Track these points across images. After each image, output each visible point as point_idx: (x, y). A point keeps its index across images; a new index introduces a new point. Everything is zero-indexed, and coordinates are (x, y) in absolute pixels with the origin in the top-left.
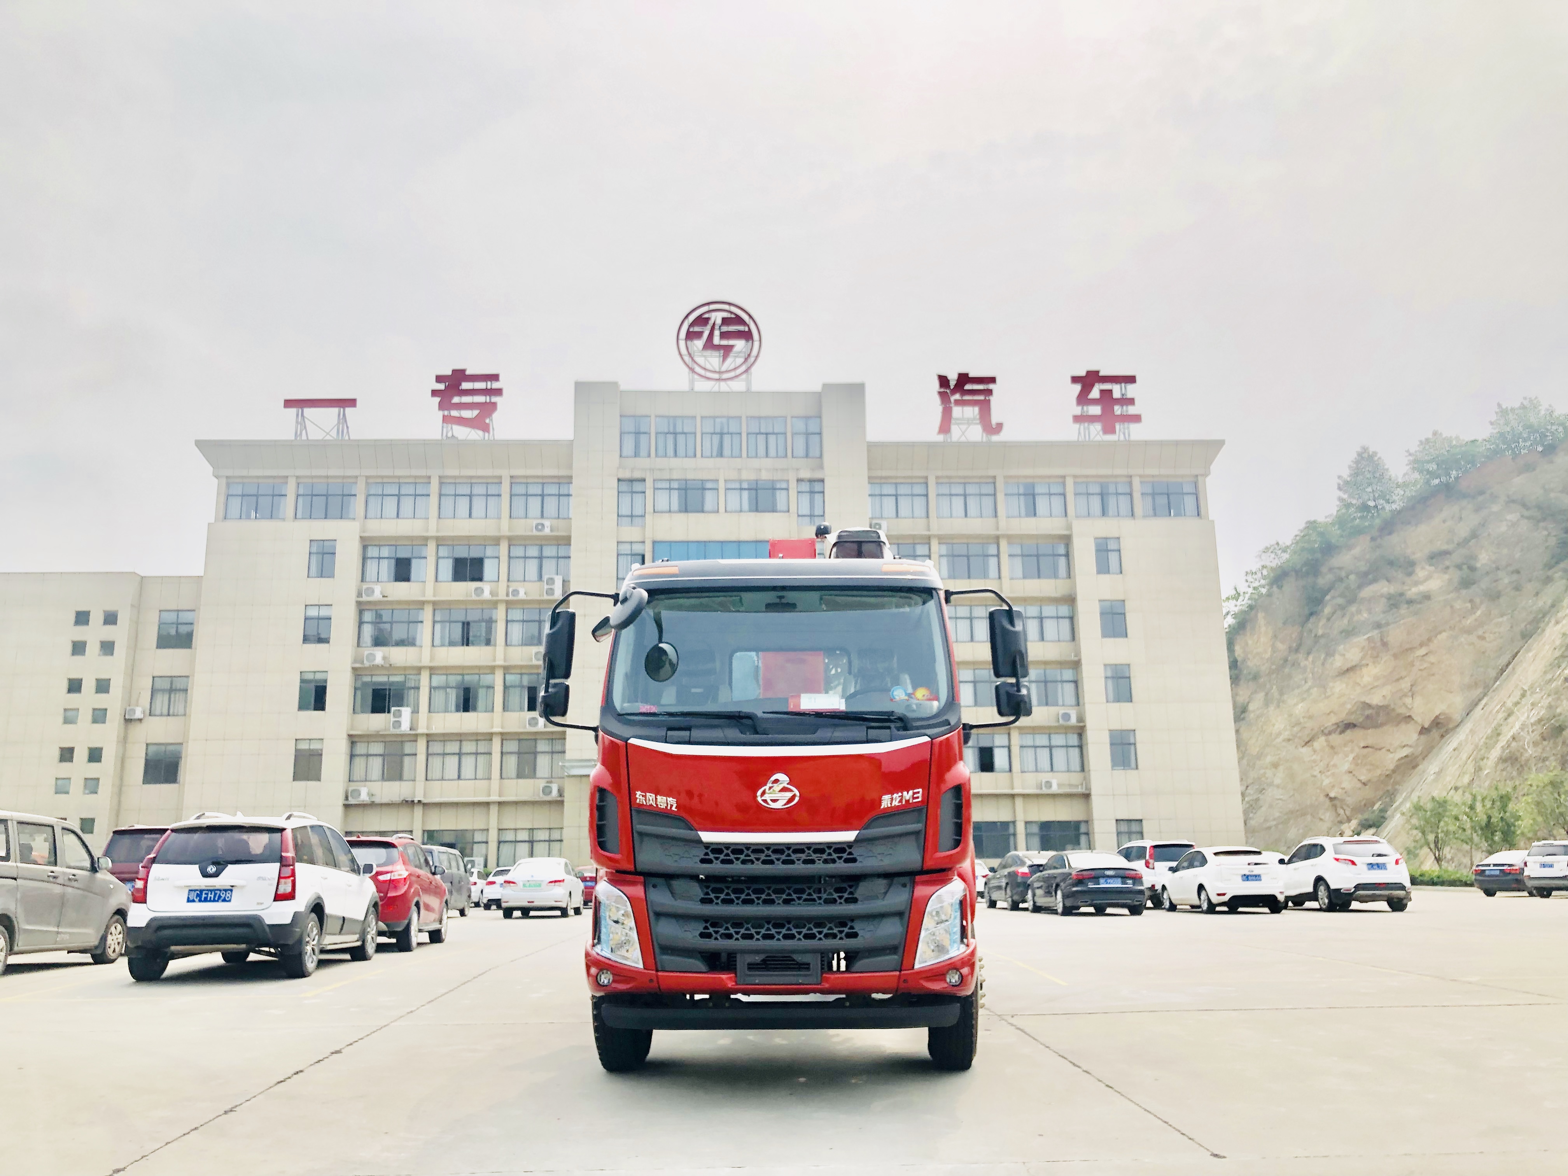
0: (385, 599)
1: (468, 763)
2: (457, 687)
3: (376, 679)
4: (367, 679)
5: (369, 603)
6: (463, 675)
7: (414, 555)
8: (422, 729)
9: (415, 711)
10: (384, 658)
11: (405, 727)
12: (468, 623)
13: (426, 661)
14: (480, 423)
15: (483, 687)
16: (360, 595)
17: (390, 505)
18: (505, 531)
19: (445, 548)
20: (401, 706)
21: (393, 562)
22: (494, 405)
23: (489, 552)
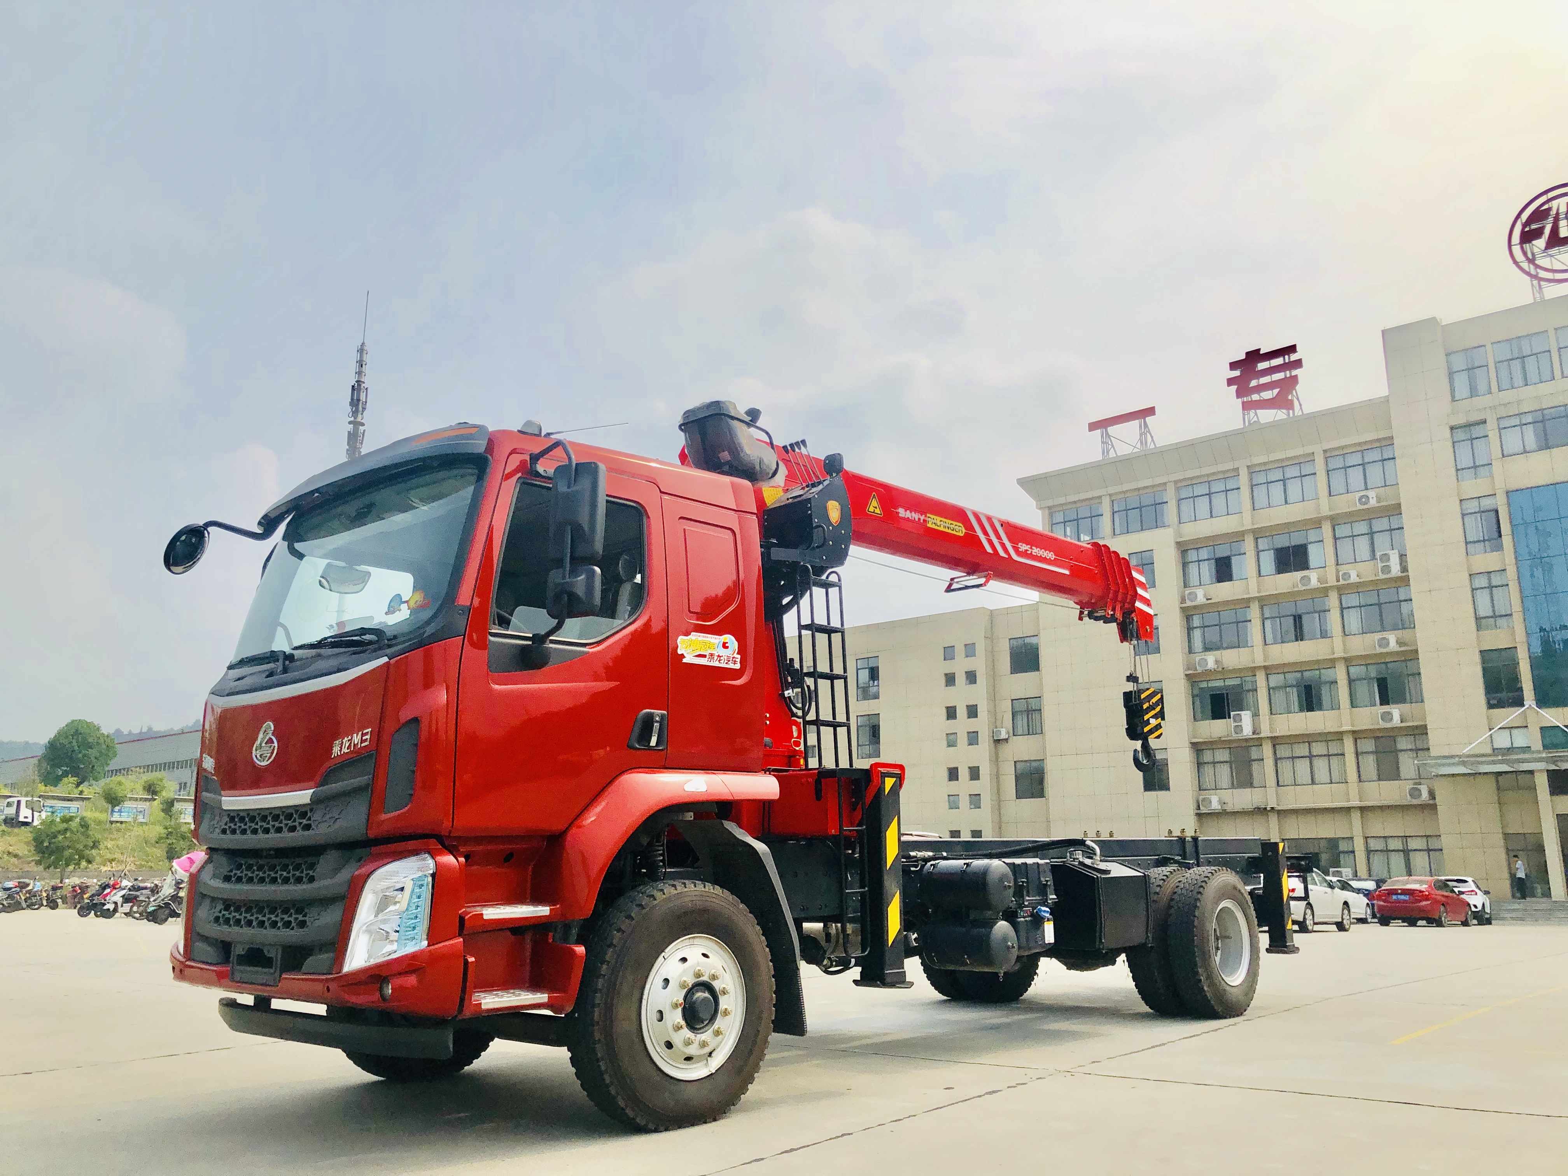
0: (1209, 602)
1: (1321, 765)
2: (1297, 686)
3: (1212, 684)
4: (1204, 685)
5: (1195, 607)
6: (1302, 672)
7: (1233, 553)
8: (1265, 732)
9: (1256, 715)
10: (1217, 662)
11: (1247, 730)
12: (1300, 617)
13: (1259, 661)
14: (1282, 402)
15: (1326, 683)
16: (1183, 601)
17: (1202, 504)
18: (1325, 511)
19: (1265, 540)
20: (1242, 710)
21: (1213, 561)
22: (1295, 379)
23: (1312, 536)
